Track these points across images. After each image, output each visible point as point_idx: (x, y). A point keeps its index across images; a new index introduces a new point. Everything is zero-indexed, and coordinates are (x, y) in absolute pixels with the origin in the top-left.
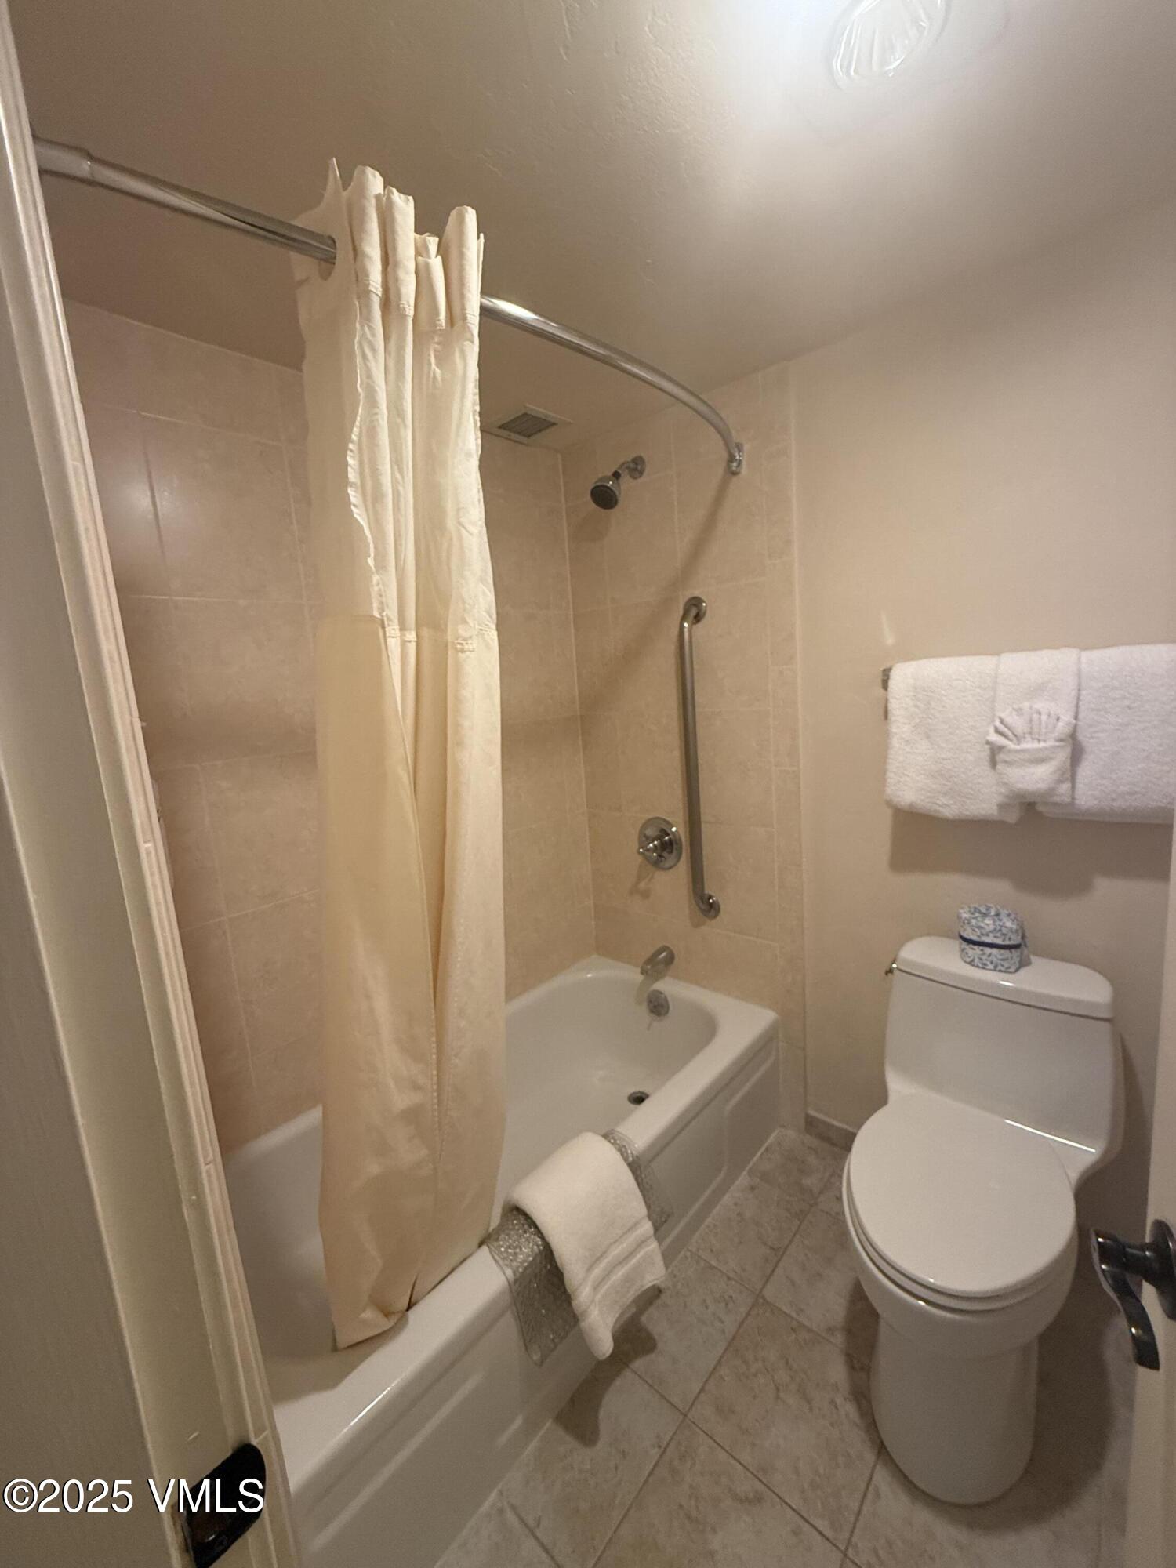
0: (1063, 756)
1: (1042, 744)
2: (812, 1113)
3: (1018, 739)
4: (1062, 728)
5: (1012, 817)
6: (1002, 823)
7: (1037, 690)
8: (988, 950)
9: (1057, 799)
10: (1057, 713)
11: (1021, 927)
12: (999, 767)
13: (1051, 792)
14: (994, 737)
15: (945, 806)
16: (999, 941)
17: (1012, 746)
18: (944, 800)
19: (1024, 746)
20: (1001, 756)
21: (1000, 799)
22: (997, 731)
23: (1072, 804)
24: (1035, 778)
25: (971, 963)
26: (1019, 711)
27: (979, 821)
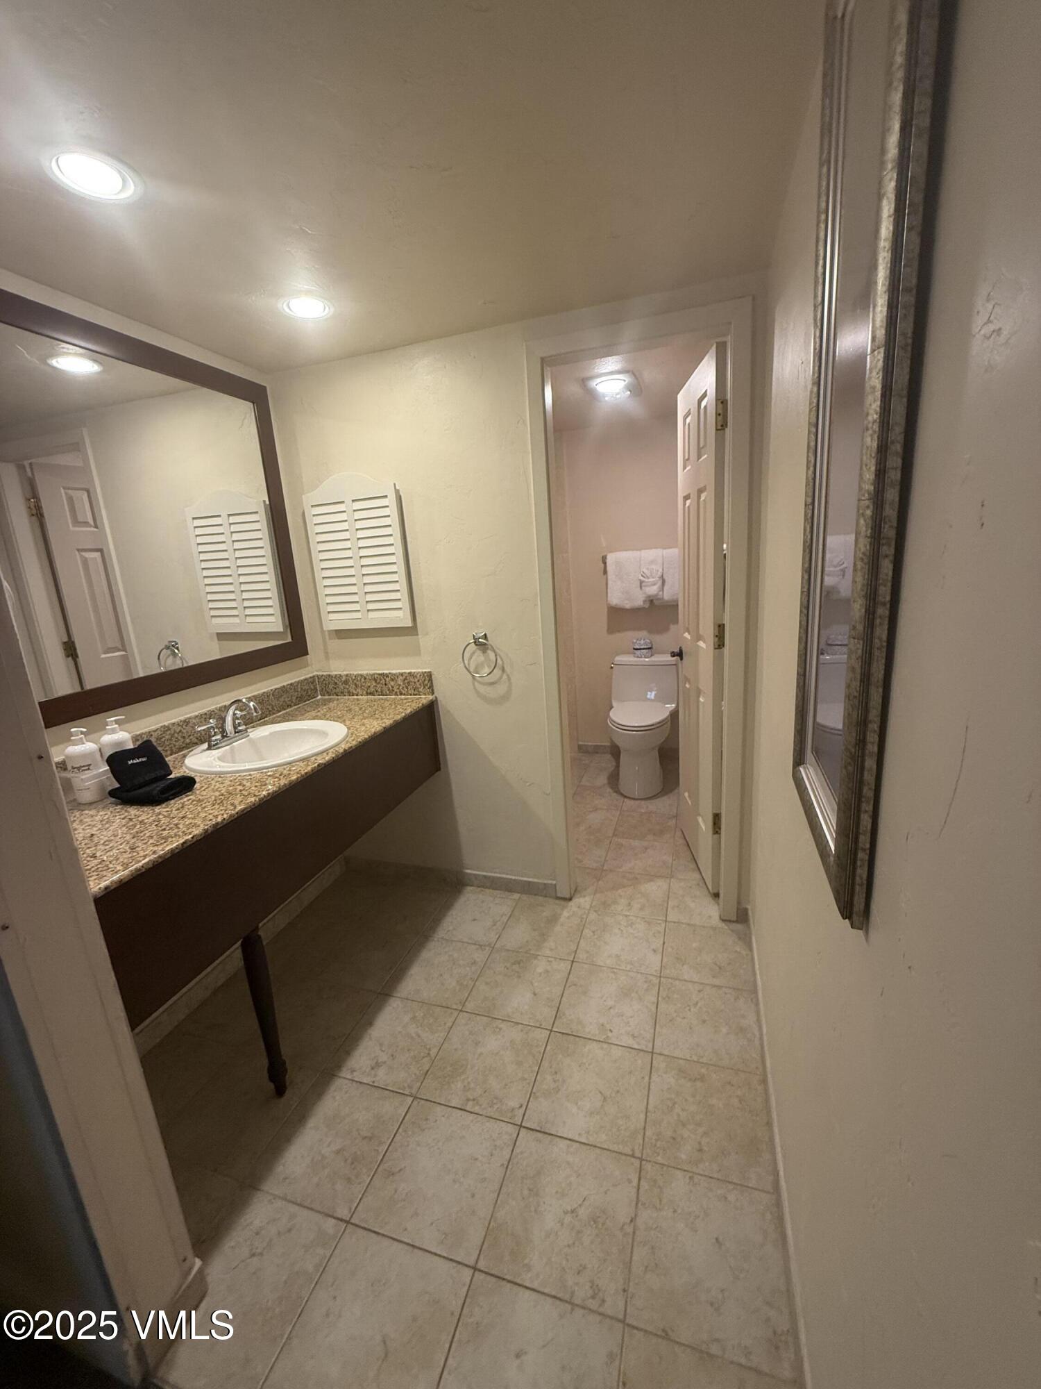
0: (660, 583)
1: (654, 579)
2: (580, 743)
3: (648, 578)
4: (660, 574)
5: (647, 606)
6: (644, 608)
7: (652, 562)
8: (642, 651)
9: (659, 597)
10: (657, 569)
11: (651, 643)
12: (643, 588)
13: (657, 595)
14: (642, 578)
15: (627, 604)
16: (645, 647)
17: (647, 580)
18: (627, 602)
19: (650, 580)
20: (643, 584)
21: (644, 599)
22: (642, 576)
23: (663, 598)
24: (653, 590)
25: (638, 657)
26: (648, 569)
27: (637, 609)
